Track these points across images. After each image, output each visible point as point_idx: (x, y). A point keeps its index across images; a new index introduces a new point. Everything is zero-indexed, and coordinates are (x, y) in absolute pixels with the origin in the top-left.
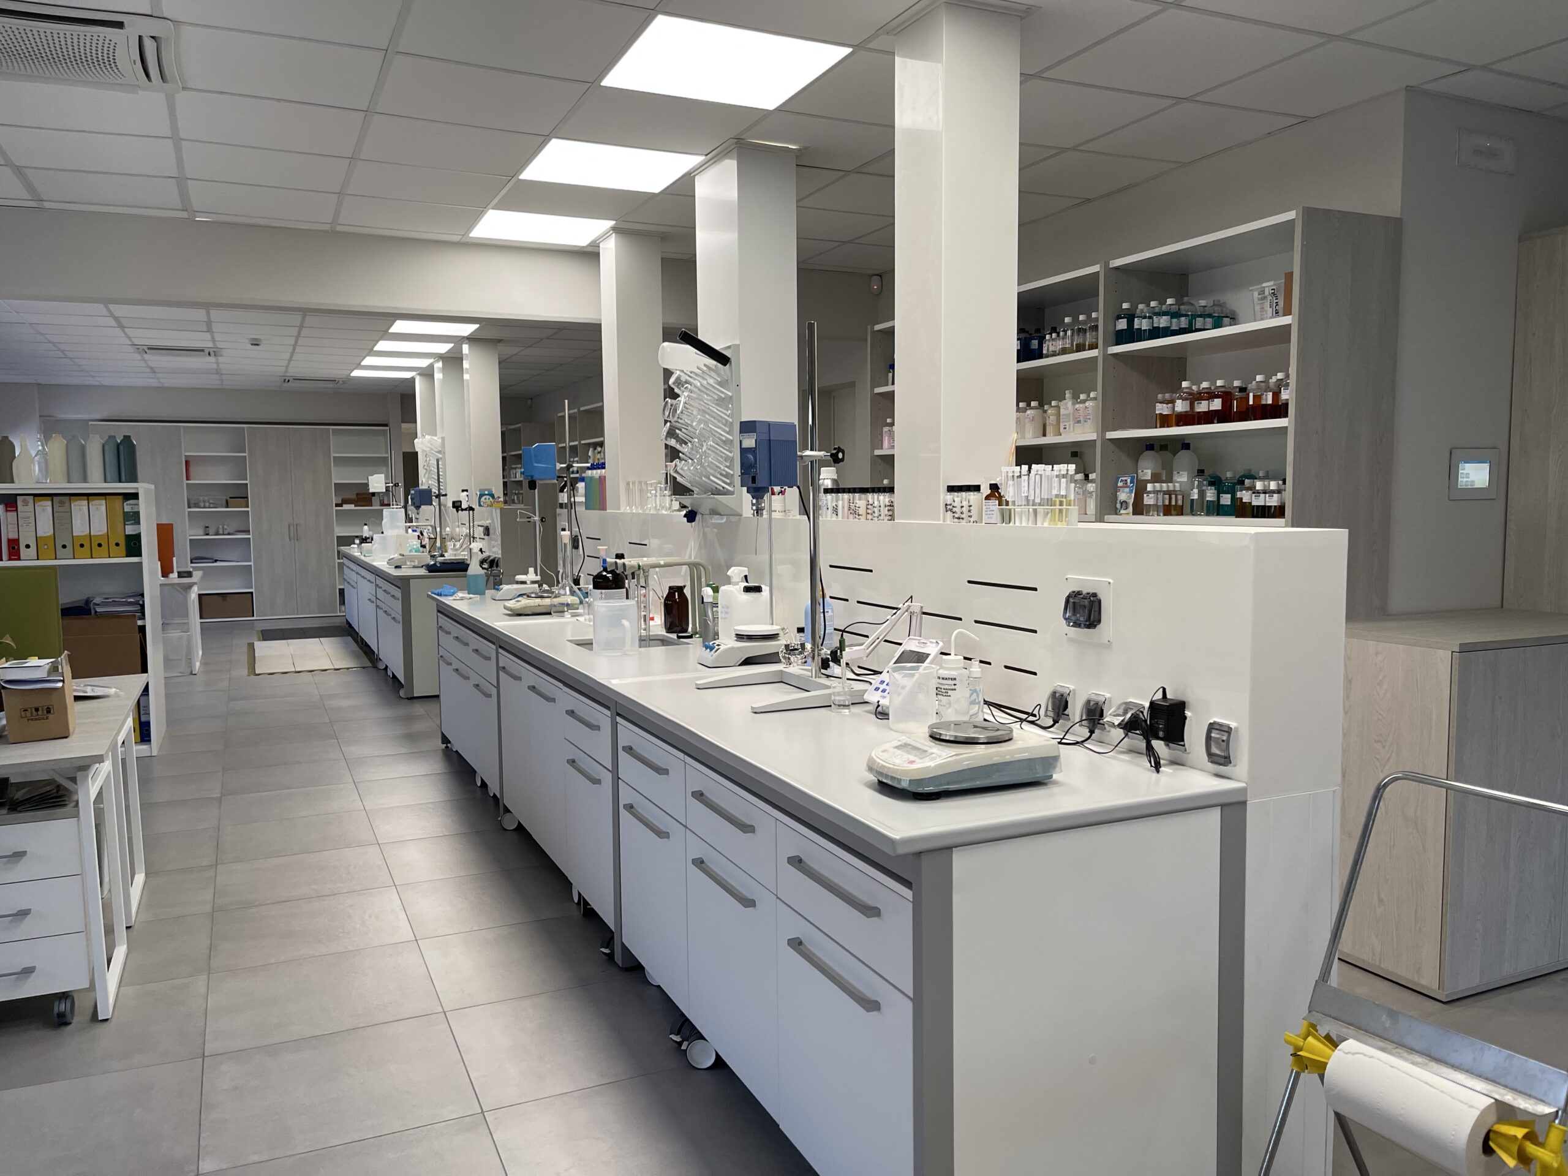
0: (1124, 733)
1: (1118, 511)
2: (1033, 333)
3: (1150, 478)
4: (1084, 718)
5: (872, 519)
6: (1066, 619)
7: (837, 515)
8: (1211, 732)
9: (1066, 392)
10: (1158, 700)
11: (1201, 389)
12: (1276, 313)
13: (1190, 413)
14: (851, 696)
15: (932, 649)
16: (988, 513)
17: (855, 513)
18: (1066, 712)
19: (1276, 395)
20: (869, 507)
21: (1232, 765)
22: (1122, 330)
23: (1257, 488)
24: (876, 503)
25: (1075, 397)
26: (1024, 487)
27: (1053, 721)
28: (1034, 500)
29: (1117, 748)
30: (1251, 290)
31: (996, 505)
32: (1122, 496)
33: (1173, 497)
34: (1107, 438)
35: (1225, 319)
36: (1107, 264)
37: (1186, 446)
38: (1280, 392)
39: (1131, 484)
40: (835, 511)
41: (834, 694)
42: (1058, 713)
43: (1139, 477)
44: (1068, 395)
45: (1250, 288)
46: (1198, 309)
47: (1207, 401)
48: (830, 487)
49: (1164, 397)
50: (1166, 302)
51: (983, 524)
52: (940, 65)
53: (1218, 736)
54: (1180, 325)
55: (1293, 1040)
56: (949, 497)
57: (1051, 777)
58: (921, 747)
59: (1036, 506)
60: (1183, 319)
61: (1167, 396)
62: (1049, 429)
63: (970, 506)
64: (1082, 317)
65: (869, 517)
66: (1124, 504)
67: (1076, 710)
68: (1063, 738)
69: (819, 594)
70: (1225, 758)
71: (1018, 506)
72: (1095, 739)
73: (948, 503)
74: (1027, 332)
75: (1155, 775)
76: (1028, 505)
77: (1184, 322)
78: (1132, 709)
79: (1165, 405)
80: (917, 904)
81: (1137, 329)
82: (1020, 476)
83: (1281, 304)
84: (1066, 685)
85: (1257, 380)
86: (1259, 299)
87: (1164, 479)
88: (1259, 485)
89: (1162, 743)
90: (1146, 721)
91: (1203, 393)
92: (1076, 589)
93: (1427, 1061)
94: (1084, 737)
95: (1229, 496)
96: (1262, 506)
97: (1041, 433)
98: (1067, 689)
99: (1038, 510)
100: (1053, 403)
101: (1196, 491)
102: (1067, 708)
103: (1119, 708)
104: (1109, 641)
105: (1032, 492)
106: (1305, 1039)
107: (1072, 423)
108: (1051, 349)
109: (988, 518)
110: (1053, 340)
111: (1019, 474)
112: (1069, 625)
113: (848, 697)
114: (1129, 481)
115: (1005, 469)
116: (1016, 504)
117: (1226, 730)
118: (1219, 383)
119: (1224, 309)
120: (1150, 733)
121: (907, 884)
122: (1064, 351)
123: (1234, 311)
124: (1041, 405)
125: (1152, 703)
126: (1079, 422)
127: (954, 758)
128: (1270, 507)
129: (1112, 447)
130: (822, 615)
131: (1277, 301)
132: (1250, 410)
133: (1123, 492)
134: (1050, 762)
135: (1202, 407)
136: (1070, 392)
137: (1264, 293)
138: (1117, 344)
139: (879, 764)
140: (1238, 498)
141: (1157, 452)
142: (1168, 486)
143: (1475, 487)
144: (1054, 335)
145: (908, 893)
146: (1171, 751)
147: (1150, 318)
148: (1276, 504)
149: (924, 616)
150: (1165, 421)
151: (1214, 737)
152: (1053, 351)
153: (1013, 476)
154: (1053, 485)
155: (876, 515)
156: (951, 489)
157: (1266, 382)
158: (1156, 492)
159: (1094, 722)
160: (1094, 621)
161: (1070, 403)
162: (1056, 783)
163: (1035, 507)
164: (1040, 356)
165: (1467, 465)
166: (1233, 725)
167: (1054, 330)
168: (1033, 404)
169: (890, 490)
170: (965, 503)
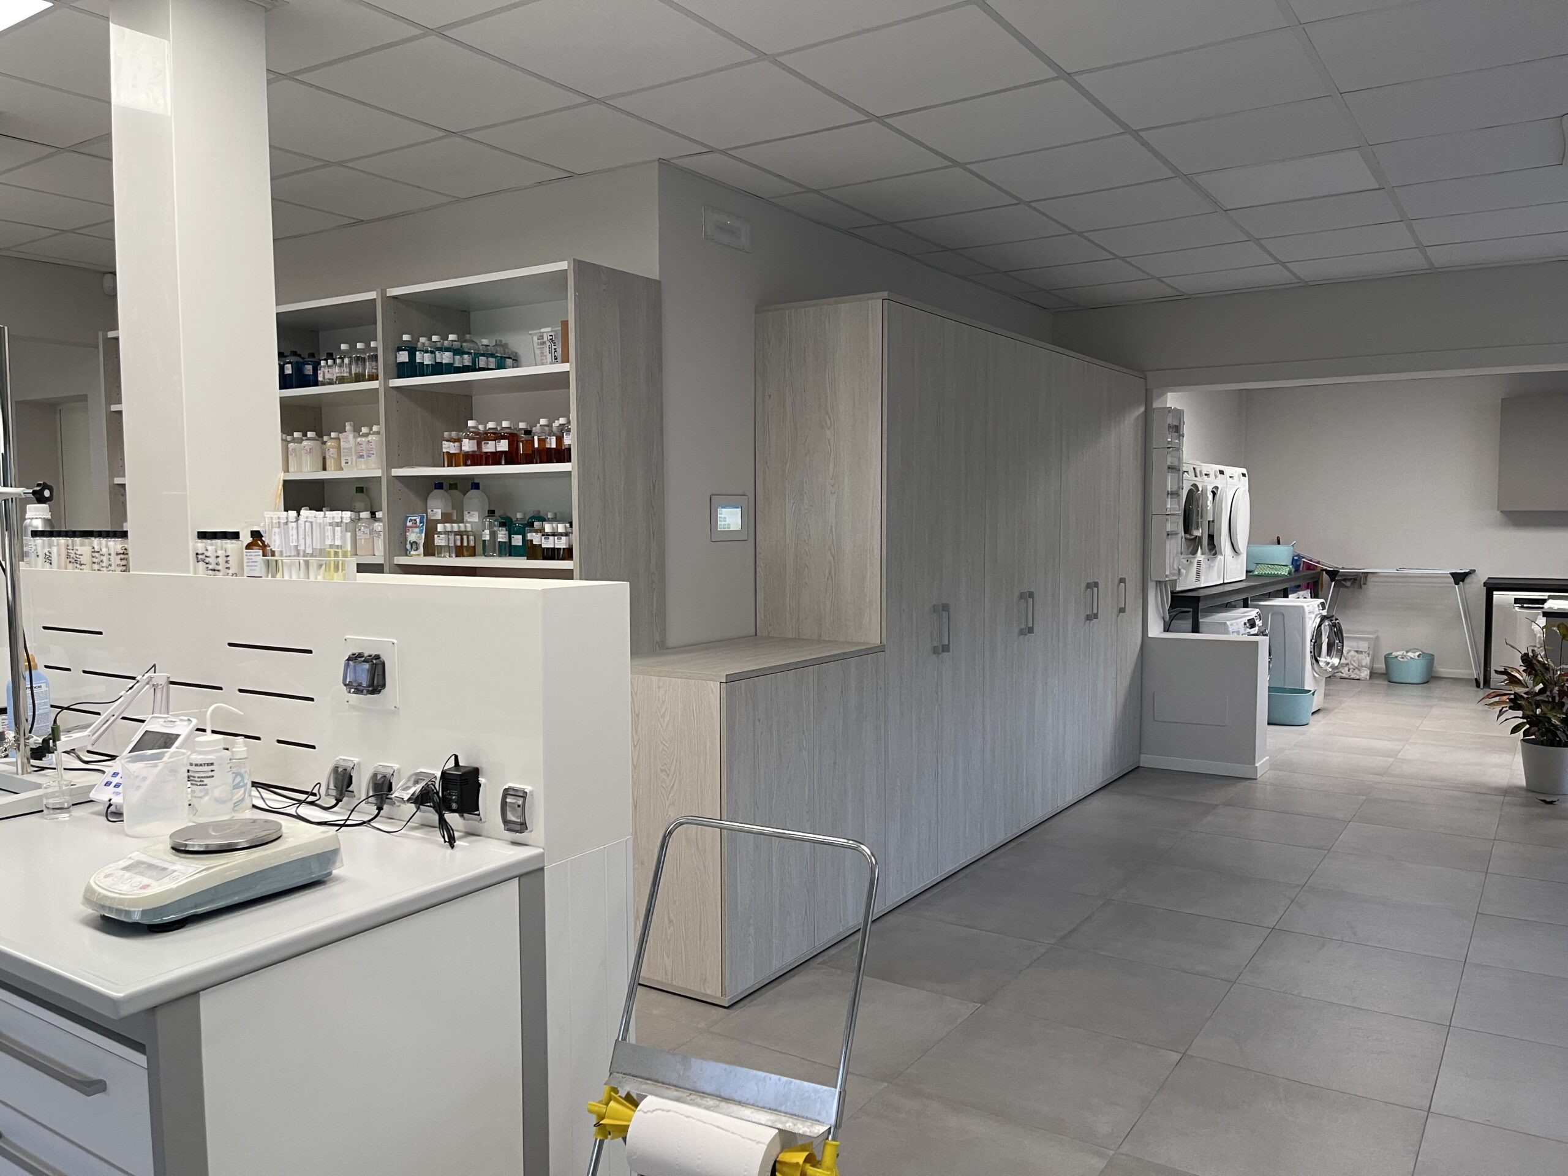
0: (416, 807)
1: (408, 553)
2: (307, 356)
3: (440, 518)
4: (371, 794)
5: (98, 570)
6: (345, 685)
7: (51, 564)
8: (506, 798)
9: (347, 424)
10: (450, 769)
11: (487, 428)
12: (555, 359)
13: (477, 453)
14: (70, 795)
15: (182, 728)
16: (251, 564)
17: (76, 561)
18: (350, 789)
19: (560, 440)
20: (96, 555)
21: (527, 831)
22: (403, 363)
23: (546, 531)
24: (104, 550)
25: (357, 430)
26: (292, 536)
27: (336, 800)
28: (304, 551)
29: (409, 823)
30: (531, 334)
31: (259, 555)
32: (412, 536)
33: (465, 537)
34: (393, 475)
35: (507, 360)
36: (383, 292)
37: (476, 486)
38: (563, 437)
39: (420, 523)
40: (48, 558)
41: (46, 796)
42: (341, 791)
43: (429, 517)
44: (348, 427)
45: (530, 332)
46: (481, 347)
47: (494, 442)
48: (40, 529)
49: (451, 435)
50: (448, 337)
51: (245, 577)
52: (166, 41)
53: (514, 801)
54: (463, 362)
55: (596, 1109)
56: (201, 545)
57: (330, 873)
58: (159, 865)
59: (307, 557)
60: (466, 356)
61: (454, 434)
62: (330, 463)
63: (227, 556)
64: (359, 346)
65: (96, 567)
66: (414, 545)
67: (361, 785)
68: (348, 819)
69: (23, 664)
70: (522, 824)
71: (286, 556)
72: (384, 815)
73: (200, 552)
74: (300, 356)
75: (449, 851)
76: (298, 556)
77: (467, 360)
78: (424, 780)
79: (451, 443)
80: (153, 1071)
81: (419, 363)
82: (286, 523)
83: (559, 350)
84: (348, 757)
85: (541, 424)
86: (538, 343)
87: (455, 519)
88: (548, 528)
89: (457, 815)
90: (437, 793)
91: (489, 433)
92: (357, 651)
93: (717, 1103)
94: (371, 815)
95: (520, 537)
96: (551, 548)
97: (321, 467)
98: (351, 763)
99: (310, 561)
100: (333, 435)
101: (487, 532)
102: (351, 783)
103: (409, 780)
104: (395, 707)
105: (302, 542)
106: (607, 1104)
107: (354, 458)
108: (328, 376)
109: (251, 570)
110: (329, 367)
111: (285, 521)
112: (350, 692)
113: (67, 798)
114: (418, 520)
115: (268, 515)
116: (285, 554)
117: (521, 795)
118: (505, 424)
119: (506, 350)
120: (442, 807)
121: (139, 1047)
122: (342, 380)
123: (516, 353)
124: (320, 435)
125: (443, 773)
126: (362, 457)
127: (204, 873)
128: (559, 549)
129: (398, 484)
130: (29, 691)
131: (555, 347)
132: (536, 452)
133: (413, 532)
134: (329, 857)
135: (489, 447)
136: (350, 425)
137: (543, 339)
138: (399, 377)
139: (99, 894)
140: (528, 540)
141: (446, 491)
142: (459, 527)
143: (731, 529)
144: (330, 362)
145: (141, 1059)
146: (466, 822)
147: (432, 352)
148: (564, 547)
149: (171, 685)
150: (452, 460)
151: (510, 803)
152: (329, 379)
153: (279, 522)
154: (327, 534)
155: (104, 564)
156: (203, 535)
157: (549, 425)
158: (446, 533)
159: (382, 798)
160: (378, 686)
161: (351, 436)
162: (337, 879)
163: (307, 559)
164: (316, 383)
165: (723, 509)
166: (528, 789)
167: (330, 356)
168: (310, 434)
169: (124, 535)
170: (220, 553)
